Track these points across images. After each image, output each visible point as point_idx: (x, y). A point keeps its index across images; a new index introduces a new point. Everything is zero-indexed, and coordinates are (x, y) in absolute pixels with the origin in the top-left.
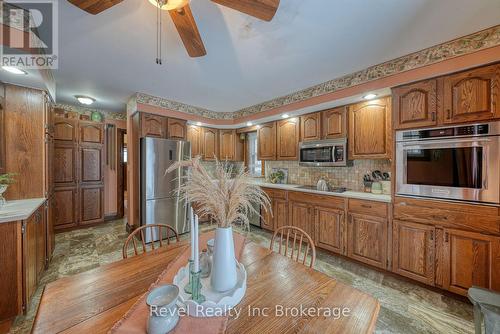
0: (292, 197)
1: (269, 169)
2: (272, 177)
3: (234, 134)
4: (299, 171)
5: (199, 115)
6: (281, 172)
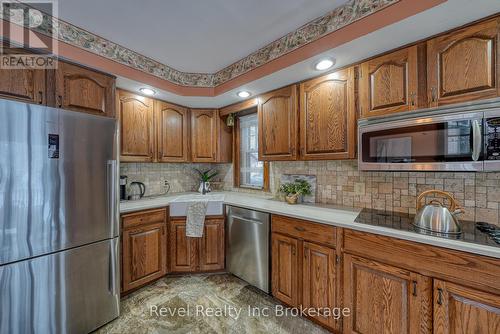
0: (351, 245)
1: (277, 177)
2: (287, 191)
3: (216, 117)
4: (341, 181)
5: (147, 71)
6: (303, 183)
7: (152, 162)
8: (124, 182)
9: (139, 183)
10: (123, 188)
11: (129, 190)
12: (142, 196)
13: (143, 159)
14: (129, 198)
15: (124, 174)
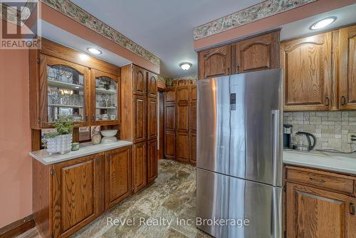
7: (327, 110)
8: (288, 131)
9: (308, 134)
10: (288, 137)
11: (294, 139)
12: (310, 148)
13: (313, 107)
14: (294, 148)
15: (289, 123)
